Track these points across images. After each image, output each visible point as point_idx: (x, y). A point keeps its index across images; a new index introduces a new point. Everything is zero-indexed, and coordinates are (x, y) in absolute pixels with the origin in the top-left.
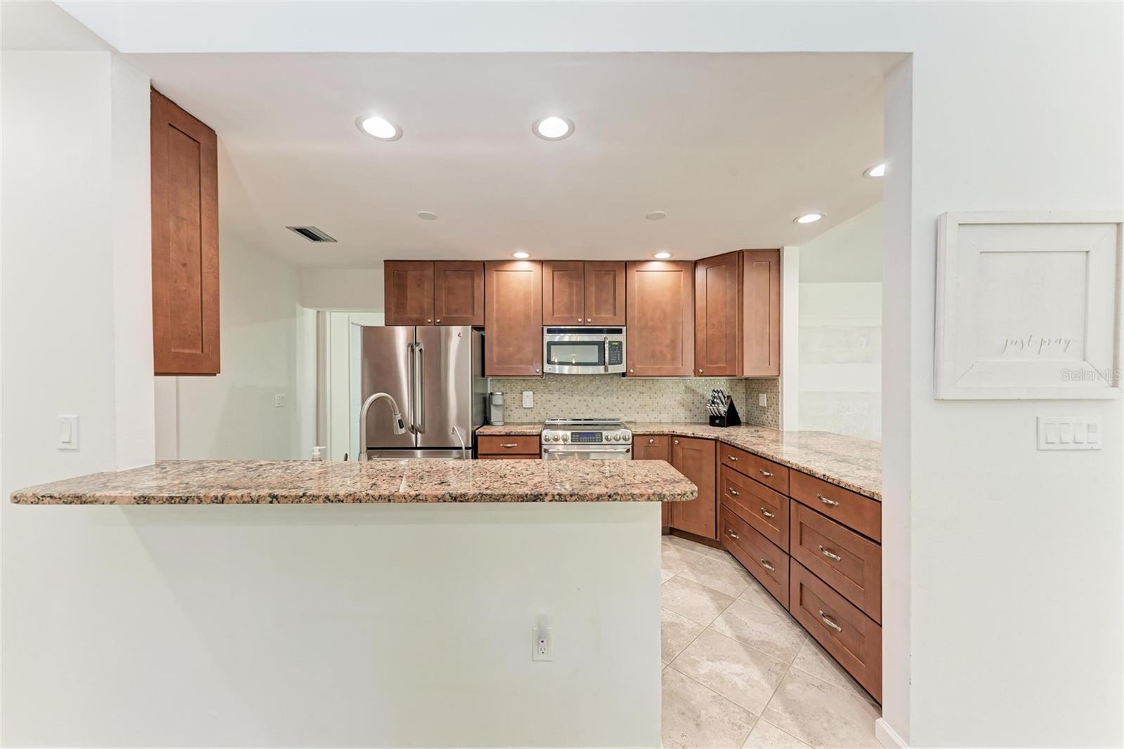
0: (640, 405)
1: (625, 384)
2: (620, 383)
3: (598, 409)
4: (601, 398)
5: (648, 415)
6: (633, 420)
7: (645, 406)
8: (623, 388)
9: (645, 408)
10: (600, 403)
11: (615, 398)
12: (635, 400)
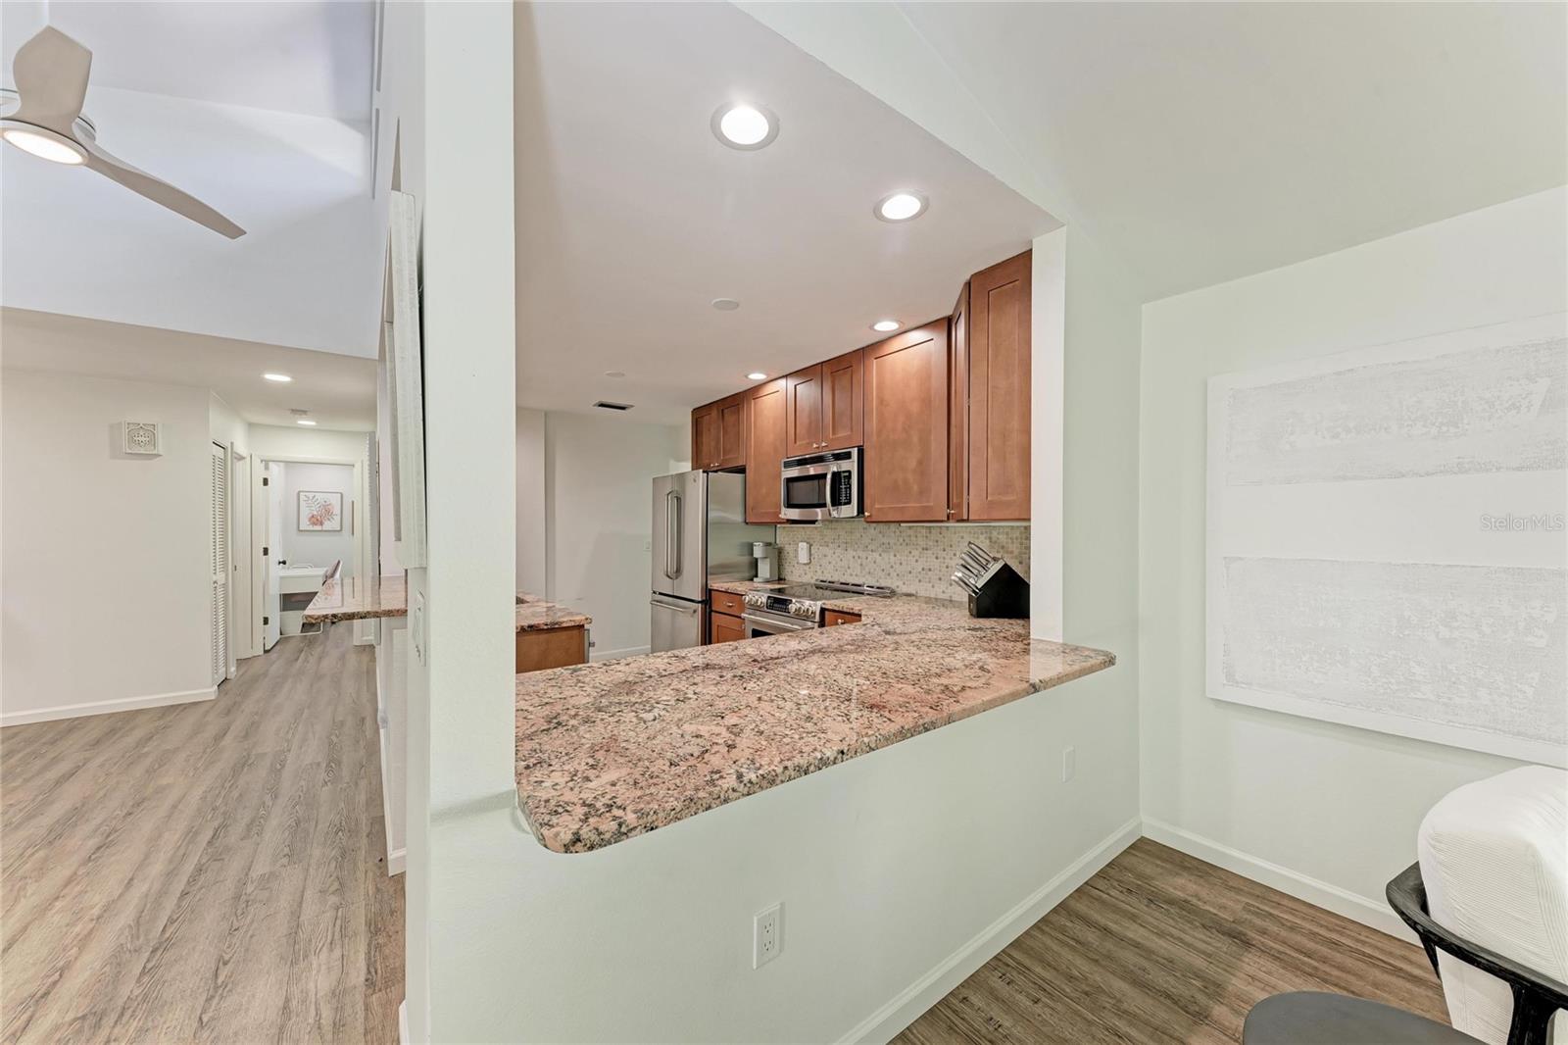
0: (923, 569)
1: (904, 534)
2: (898, 533)
3: (872, 571)
4: (876, 555)
5: (933, 587)
6: (914, 592)
7: (930, 570)
8: (901, 540)
9: (930, 573)
10: (875, 562)
11: (892, 557)
12: (917, 561)
